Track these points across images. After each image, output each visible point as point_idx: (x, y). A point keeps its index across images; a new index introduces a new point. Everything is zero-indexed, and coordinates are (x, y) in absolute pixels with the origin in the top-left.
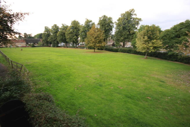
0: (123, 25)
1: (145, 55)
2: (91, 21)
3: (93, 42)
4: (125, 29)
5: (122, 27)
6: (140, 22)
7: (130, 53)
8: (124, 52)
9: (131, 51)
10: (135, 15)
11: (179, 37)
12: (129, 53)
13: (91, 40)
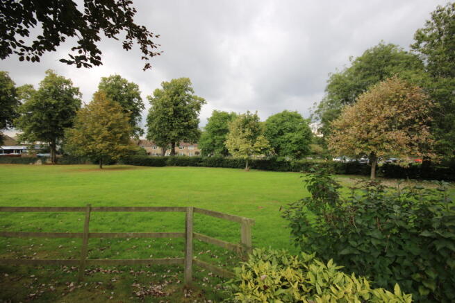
0: (173, 106)
1: (245, 166)
2: (68, 82)
3: (105, 138)
4: (178, 116)
5: (171, 109)
6: (202, 105)
7: (200, 166)
8: (182, 166)
9: (200, 162)
10: (191, 90)
11: (283, 134)
12: (197, 166)
13: (99, 133)
